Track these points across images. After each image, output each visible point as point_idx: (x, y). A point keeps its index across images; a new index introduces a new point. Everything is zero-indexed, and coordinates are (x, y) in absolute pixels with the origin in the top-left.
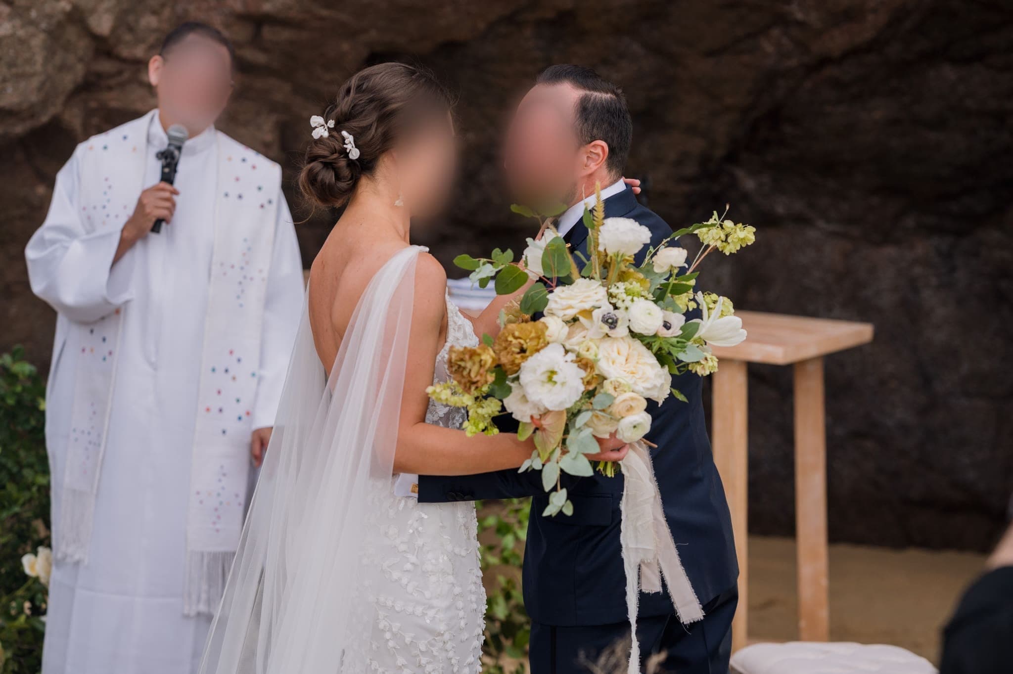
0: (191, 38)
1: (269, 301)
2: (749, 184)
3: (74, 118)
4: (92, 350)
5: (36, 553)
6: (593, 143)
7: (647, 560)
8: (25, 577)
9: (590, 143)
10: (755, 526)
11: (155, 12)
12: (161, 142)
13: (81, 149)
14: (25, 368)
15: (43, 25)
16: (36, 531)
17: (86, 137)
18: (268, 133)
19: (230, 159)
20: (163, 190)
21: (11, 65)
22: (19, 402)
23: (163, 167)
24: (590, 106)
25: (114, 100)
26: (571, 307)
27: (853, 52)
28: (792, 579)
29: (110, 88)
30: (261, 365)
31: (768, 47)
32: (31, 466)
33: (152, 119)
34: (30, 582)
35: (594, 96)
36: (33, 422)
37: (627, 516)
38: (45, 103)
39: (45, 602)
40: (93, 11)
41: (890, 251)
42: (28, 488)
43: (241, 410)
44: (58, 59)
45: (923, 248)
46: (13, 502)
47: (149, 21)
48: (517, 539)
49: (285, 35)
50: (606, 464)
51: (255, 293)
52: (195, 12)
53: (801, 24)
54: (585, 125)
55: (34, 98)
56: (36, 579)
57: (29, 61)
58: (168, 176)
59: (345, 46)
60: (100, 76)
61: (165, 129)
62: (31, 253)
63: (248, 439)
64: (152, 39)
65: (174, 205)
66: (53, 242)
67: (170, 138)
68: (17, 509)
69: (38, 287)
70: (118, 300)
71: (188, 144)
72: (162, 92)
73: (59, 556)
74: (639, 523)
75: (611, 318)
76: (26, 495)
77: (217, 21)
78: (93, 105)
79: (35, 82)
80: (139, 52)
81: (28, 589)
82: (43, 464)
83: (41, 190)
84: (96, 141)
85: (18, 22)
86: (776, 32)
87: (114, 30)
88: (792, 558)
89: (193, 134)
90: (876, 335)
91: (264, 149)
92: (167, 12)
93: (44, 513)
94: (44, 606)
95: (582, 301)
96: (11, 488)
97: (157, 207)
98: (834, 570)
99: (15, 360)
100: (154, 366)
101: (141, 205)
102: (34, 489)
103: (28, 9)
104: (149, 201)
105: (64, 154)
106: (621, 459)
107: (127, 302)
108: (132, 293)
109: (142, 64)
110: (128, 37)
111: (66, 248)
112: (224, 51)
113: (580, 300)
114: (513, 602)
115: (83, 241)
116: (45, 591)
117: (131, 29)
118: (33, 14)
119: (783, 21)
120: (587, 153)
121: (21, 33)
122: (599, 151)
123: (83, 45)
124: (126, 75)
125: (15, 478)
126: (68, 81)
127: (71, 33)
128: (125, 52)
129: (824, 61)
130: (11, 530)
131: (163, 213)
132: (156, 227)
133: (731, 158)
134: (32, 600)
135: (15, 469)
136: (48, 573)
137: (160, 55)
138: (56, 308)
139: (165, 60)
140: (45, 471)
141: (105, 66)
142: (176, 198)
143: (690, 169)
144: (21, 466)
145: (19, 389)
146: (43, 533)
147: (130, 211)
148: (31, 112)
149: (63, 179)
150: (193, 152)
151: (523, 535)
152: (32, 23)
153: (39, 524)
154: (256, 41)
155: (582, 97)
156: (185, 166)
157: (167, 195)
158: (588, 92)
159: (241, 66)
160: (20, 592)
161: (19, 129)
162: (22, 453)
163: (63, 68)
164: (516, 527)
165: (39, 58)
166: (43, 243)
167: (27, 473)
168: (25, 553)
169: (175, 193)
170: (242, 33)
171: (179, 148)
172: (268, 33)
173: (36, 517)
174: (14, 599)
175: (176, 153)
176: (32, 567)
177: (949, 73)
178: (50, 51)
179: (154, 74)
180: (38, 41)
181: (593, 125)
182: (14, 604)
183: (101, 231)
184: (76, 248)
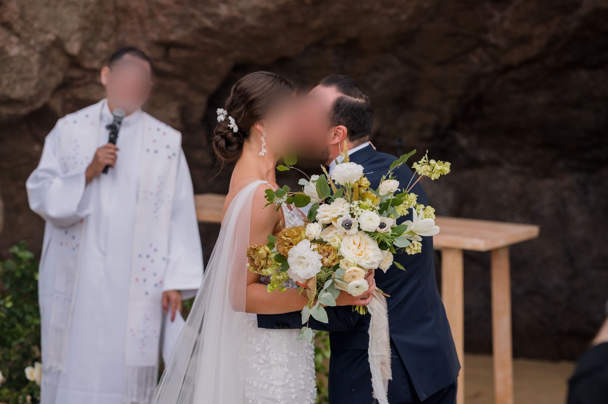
0: (127, 57)
1: (174, 214)
2: (463, 142)
3: (57, 104)
4: (66, 244)
5: (33, 366)
6: (339, 126)
7: (384, 361)
8: (27, 381)
9: (337, 126)
10: (468, 348)
11: (105, 40)
12: (109, 118)
13: (61, 124)
14: (27, 255)
15: (38, 49)
16: (34, 353)
17: (63, 115)
18: (173, 112)
19: (150, 129)
20: (109, 148)
21: (19, 72)
22: (23, 275)
23: (110, 134)
24: (342, 103)
25: (81, 93)
26: (326, 216)
27: (527, 63)
28: (490, 380)
29: (78, 86)
30: (169, 252)
31: (474, 59)
32: (30, 314)
33: (103, 106)
34: (30, 385)
35: (347, 98)
36: (32, 287)
37: (372, 338)
38: (39, 95)
39: (39, 395)
40: (68, 40)
41: (549, 182)
42: (29, 326)
43: (157, 280)
44: (48, 68)
45: (569, 180)
46: (19, 335)
47: (102, 46)
48: (324, 357)
49: (184, 54)
50: (360, 307)
51: (165, 210)
52: (130, 41)
53: (495, 46)
54: (336, 115)
55: (32, 92)
56: (34, 383)
57: (30, 70)
58: (113, 140)
59: (220, 61)
60: (72, 79)
61: (111, 111)
62: (30, 185)
63: (160, 297)
64: (104, 56)
65: (116, 157)
66: (43, 179)
67: (115, 117)
68: (22, 340)
69: (34, 205)
70: (82, 214)
71: (126, 120)
72: (108, 89)
73: (47, 367)
74: (379, 341)
75: (348, 223)
76: (28, 331)
77: (142, 46)
78: (68, 96)
79: (33, 83)
80: (96, 64)
81: (30, 388)
82: (36, 312)
83: (37, 148)
84: (70, 118)
85: (23, 47)
86: (479, 51)
87: (81, 51)
88: (491, 368)
89: (128, 114)
90: (542, 233)
91: (171, 123)
92: (112, 41)
93: (38, 342)
94: (38, 398)
95: (333, 213)
96: (19, 327)
97: (106, 158)
98: (517, 374)
99: (21, 250)
100: (104, 254)
101: (96, 157)
102: (33, 327)
103: (29, 39)
104: (101, 155)
105: (50, 126)
106: (368, 304)
107: (87, 216)
108: (90, 210)
109: (97, 72)
110: (88, 55)
111: (51, 183)
112: (146, 65)
113: (331, 212)
114: (322, 395)
115: (63, 179)
116: (38, 389)
117: (91, 51)
118: (32, 42)
119: (484, 44)
120: (334, 131)
121: (25, 53)
122: (341, 131)
123: (62, 60)
124: (88, 79)
125: (21, 321)
126: (53, 82)
127: (55, 54)
128: (87, 64)
129: (509, 68)
130: (18, 352)
131: (109, 162)
132: (106, 170)
133: (453, 126)
134: (32, 395)
135: (21, 315)
136: (40, 378)
137: (109, 66)
138: (45, 218)
139: (111, 70)
140: (39, 317)
141: (76, 73)
142: (118, 153)
143: (428, 133)
144: (25, 314)
145: (23, 267)
146: (37, 355)
147: (90, 160)
148: (31, 101)
149: (50, 140)
150: (128, 125)
151: (328, 354)
152: (32, 47)
153: (35, 349)
154: (166, 58)
155: (339, 98)
156: (123, 133)
157: (111, 151)
158: (344, 95)
159: (156, 72)
160: (25, 390)
161: (24, 111)
162: (26, 306)
163: (50, 74)
164: (324, 350)
165: (36, 68)
166: (37, 179)
167: (29, 318)
168: (27, 366)
169: (117, 149)
170: (157, 53)
171: (120, 123)
172: (173, 53)
173: (34, 344)
174: (21, 394)
175: (118, 126)
176: (32, 375)
177: (584, 74)
178: (42, 65)
179: (104, 78)
180: (35, 58)
181: (341, 116)
182: (21, 397)
183: (72, 172)
184: (57, 182)
